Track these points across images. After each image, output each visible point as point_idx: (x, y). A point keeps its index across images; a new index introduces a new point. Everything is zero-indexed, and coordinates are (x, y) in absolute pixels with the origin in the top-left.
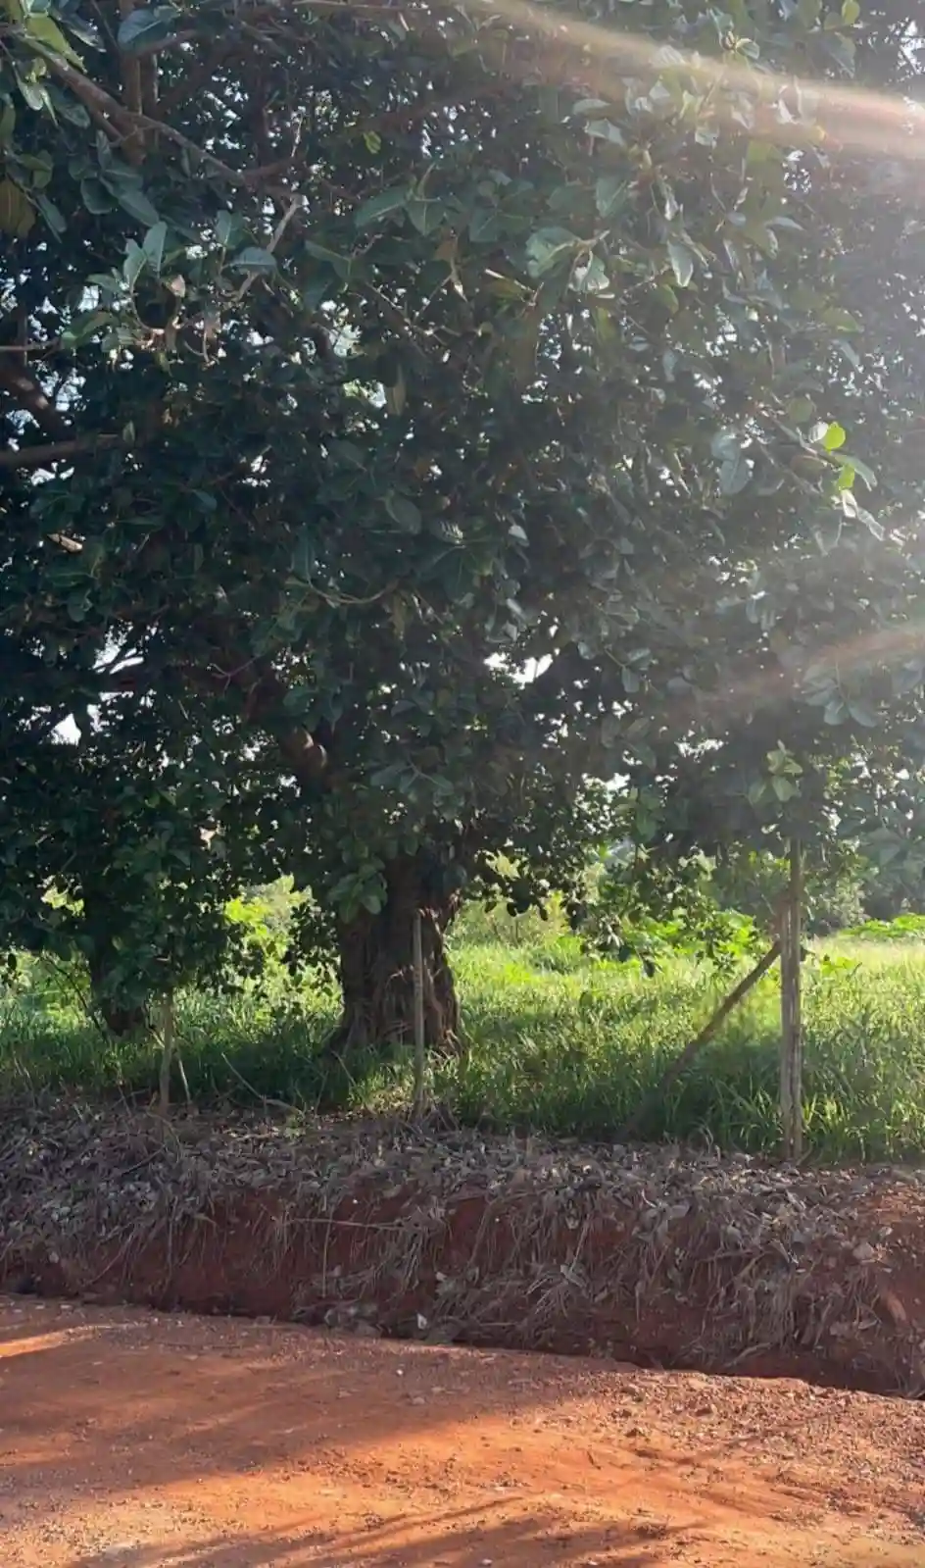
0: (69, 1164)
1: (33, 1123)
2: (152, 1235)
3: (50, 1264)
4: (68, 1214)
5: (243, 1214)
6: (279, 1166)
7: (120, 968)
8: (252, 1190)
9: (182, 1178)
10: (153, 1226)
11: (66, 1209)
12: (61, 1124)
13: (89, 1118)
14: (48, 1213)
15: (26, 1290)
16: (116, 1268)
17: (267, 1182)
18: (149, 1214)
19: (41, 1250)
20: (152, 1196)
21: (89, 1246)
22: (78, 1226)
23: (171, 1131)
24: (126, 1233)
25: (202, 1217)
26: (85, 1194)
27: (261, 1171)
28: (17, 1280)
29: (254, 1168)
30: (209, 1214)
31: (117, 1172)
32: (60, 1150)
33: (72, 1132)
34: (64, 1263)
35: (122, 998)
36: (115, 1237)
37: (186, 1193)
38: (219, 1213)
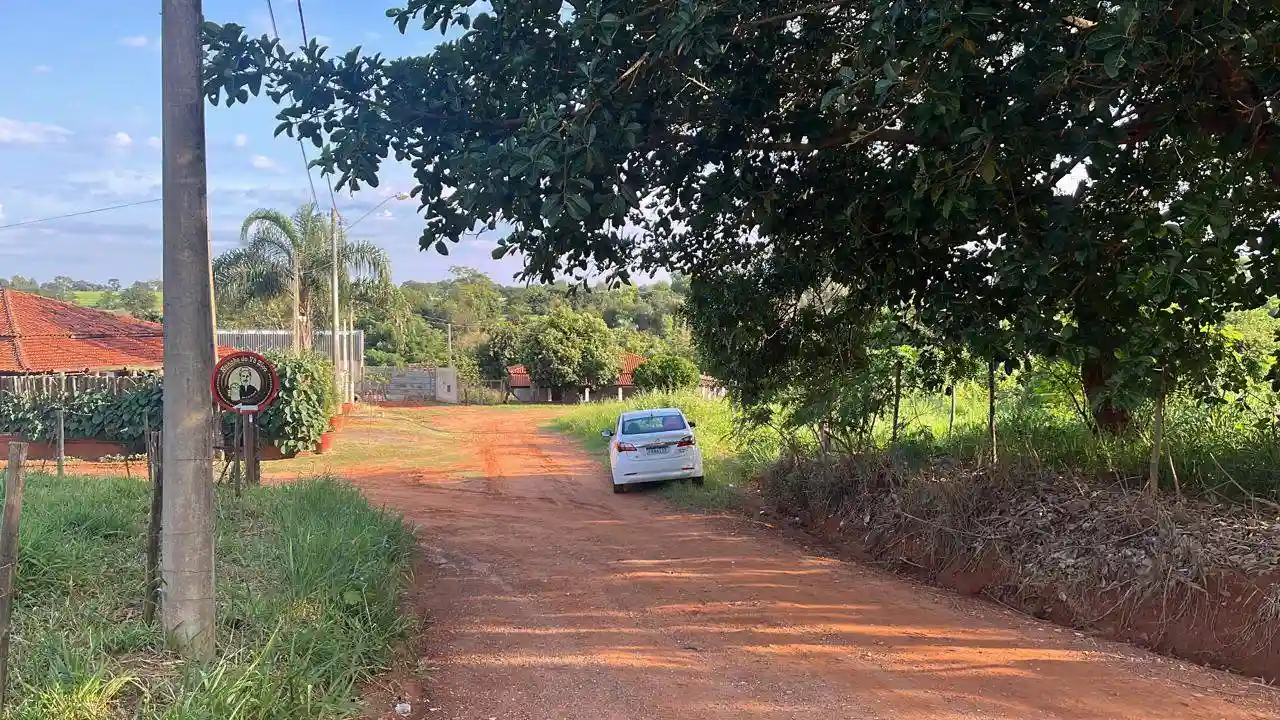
0: (1072, 527)
1: (1041, 493)
2: (1148, 593)
3: (1059, 601)
4: (1073, 566)
5: (1236, 591)
6: (1270, 554)
7: (1121, 373)
8: (1243, 572)
9: (1175, 551)
10: (1149, 586)
11: (1071, 561)
12: (1063, 496)
13: (1088, 494)
14: (1056, 561)
15: (1040, 616)
16: (1115, 615)
17: (1258, 567)
18: (1146, 576)
19: (1052, 589)
20: (1147, 562)
21: (1091, 594)
22: (1082, 577)
23: (1164, 512)
24: (1124, 589)
25: (1195, 586)
26: (1087, 551)
27: (1252, 555)
28: (1032, 608)
29: (1246, 553)
30: (1201, 584)
31: (1116, 538)
32: (1064, 516)
33: (1074, 504)
34: (1071, 602)
35: (1122, 397)
36: (1114, 590)
37: (1180, 564)
38: (1212, 584)
